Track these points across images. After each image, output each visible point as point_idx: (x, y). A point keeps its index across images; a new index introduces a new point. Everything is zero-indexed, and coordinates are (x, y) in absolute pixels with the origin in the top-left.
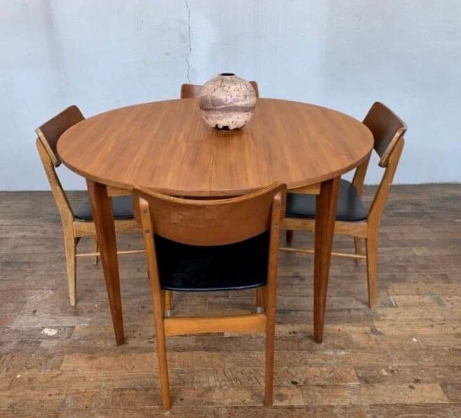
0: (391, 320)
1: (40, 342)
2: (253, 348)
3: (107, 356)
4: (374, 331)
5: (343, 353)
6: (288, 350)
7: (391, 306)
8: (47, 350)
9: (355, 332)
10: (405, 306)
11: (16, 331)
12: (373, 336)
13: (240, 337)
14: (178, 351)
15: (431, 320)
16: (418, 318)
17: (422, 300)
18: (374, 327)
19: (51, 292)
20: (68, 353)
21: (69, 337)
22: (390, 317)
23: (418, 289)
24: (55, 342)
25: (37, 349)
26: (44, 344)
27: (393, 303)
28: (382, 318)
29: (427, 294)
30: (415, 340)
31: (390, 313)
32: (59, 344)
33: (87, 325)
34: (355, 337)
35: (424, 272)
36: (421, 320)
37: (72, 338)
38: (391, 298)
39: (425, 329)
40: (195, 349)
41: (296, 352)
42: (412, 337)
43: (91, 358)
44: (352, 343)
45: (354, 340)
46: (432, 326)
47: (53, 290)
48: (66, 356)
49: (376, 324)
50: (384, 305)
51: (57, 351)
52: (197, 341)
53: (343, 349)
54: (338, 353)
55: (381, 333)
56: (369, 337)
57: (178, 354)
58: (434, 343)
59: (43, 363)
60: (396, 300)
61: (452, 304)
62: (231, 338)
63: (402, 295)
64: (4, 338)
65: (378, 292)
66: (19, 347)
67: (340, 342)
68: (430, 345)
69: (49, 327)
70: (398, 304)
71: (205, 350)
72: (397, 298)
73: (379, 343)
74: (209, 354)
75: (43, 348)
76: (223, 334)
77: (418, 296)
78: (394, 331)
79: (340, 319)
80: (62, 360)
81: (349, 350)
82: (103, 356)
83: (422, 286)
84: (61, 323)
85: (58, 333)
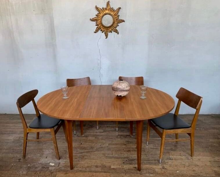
0: (170, 164)
1: (49, 168)
2: (121, 172)
3: (71, 173)
4: (163, 168)
5: (152, 175)
6: (133, 173)
7: (170, 159)
8: (52, 170)
9: (158, 168)
10: (175, 159)
11: (41, 163)
12: (163, 170)
13: (117, 169)
14: (95, 172)
15: (184, 165)
16: (179, 164)
17: (182, 158)
18: (164, 166)
19: (52, 151)
20: (58, 171)
21: (58, 166)
22: (169, 163)
23: (181, 153)
24: (54, 168)
25: (48, 170)
26: (50, 168)
27: (171, 158)
28: (167, 163)
29: (184, 155)
30: (178, 172)
31: (170, 162)
32: (55, 168)
33: (64, 162)
34: (157, 170)
35: (183, 147)
36: (180, 165)
37: (60, 167)
38: (170, 156)
39: (182, 168)
40: (101, 172)
41: (136, 174)
42: (177, 170)
43: (66, 174)
44: (155, 172)
45: (157, 171)
46: (185, 167)
47: (52, 150)
48: (58, 173)
49: (164, 165)
50: (167, 159)
51: (55, 171)
52: (102, 169)
53: (152, 174)
54: (150, 175)
55: (166, 169)
56: (162, 170)
57: (95, 173)
58: (185, 173)
59: (50, 175)
60: (172, 157)
61: (193, 159)
62: (113, 169)
63: (175, 155)
64: (37, 166)
65: (166, 154)
66: (42, 169)
67: (151, 171)
68: (183, 173)
69: (52, 163)
70: (173, 159)
71: (105, 173)
72: (172, 156)
73: (165, 172)
74: (106, 174)
75: (50, 170)
76: (111, 167)
77: (180, 156)
78: (171, 168)
79: (152, 164)
80: (56, 174)
81: (154, 174)
82: (70, 173)
83: (182, 153)
84: (56, 161)
85: (55, 165)
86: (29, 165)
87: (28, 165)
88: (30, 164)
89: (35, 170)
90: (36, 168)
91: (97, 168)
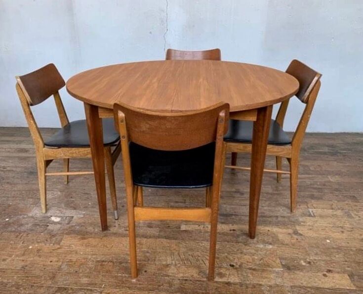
0: (309, 226)
1: (48, 226)
2: (202, 239)
3: (94, 238)
4: (296, 233)
5: (271, 247)
6: (228, 242)
7: (310, 215)
8: (52, 231)
9: (281, 233)
10: (321, 216)
11: (32, 217)
12: (295, 237)
13: (192, 231)
14: (146, 237)
15: (342, 227)
16: (331, 226)
17: (335, 213)
18: (296, 229)
19: (59, 193)
20: (66, 234)
21: (68, 224)
22: (308, 224)
23: (332, 205)
24: (59, 226)
25: (46, 230)
26: (51, 227)
27: (312, 214)
28: (302, 224)
29: (339, 209)
30: (328, 241)
31: (309, 221)
32: (61, 227)
33: (82, 216)
34: (281, 237)
35: (337, 193)
36: (333, 227)
37: (70, 225)
38: (310, 210)
39: (337, 234)
40: (159, 237)
41: (235, 244)
42: (326, 239)
43: (83, 238)
44: (279, 240)
45: (280, 239)
46: (343, 232)
47: (61, 192)
48: (65, 236)
49: (298, 228)
50: (304, 215)
51: (59, 232)
52: (160, 231)
53: (271, 244)
54: (267, 247)
55: (301, 235)
56: (292, 237)
57: (145, 239)
58: (344, 244)
59: (49, 240)
60: (314, 212)
61: (359, 217)
62: (186, 231)
63: (319, 208)
64: (23, 221)
65: (300, 206)
66: (33, 228)
67: (269, 239)
68: (341, 245)
69: (55, 216)
70: (315, 214)
71: (166, 238)
72: (314, 210)
73: (299, 242)
74: (169, 241)
75: (49, 229)
76: (180, 228)
77: (332, 210)
78: (311, 234)
79: (270, 223)
80: (62, 239)
81: (276, 245)
82: (91, 237)
83: (335, 203)
84: (64, 214)
85: (61, 220)
86: (7, 220)
87: (5, 219)
88: (10, 218)
89: (19, 229)
90: (22, 225)
91: (152, 229)
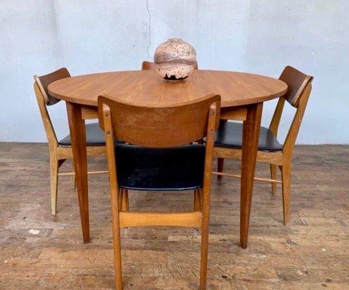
0: (303, 234)
1: (26, 239)
2: (191, 249)
4: (289, 241)
5: (264, 256)
6: (219, 252)
7: (302, 224)
8: (30, 244)
9: (273, 242)
10: (314, 225)
11: (9, 230)
12: (289, 246)
13: (181, 242)
14: (131, 249)
15: (336, 236)
16: (326, 234)
17: (327, 221)
18: (289, 239)
19: (39, 206)
20: (46, 247)
21: (47, 236)
22: (301, 233)
23: (324, 213)
24: (37, 239)
25: (22, 243)
26: (29, 240)
27: (304, 223)
28: (295, 232)
29: (331, 217)
30: (324, 250)
31: (302, 230)
32: (40, 240)
33: (63, 228)
34: (274, 246)
35: (327, 202)
36: (327, 235)
37: (50, 237)
38: (302, 219)
39: (332, 242)
40: (144, 249)
42: (321, 247)
43: (63, 251)
44: (272, 250)
46: (338, 240)
48: (44, 249)
49: (291, 237)
50: (296, 223)
51: (38, 245)
52: (146, 243)
53: (264, 253)
54: (260, 256)
55: (295, 244)
56: (285, 246)
57: (130, 251)
58: (341, 253)
59: (26, 253)
62: (173, 242)
63: (311, 217)
65: (291, 214)
66: (10, 241)
67: (262, 249)
68: (338, 254)
69: (34, 229)
70: (307, 223)
71: (153, 250)
72: (306, 219)
73: (293, 251)
74: (155, 252)
75: (25, 243)
76: (167, 239)
77: (324, 219)
78: (306, 243)
79: (261, 232)
80: (40, 252)
81: (269, 255)
83: (327, 212)
84: (43, 226)
85: (40, 233)
91: (137, 240)
